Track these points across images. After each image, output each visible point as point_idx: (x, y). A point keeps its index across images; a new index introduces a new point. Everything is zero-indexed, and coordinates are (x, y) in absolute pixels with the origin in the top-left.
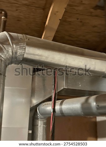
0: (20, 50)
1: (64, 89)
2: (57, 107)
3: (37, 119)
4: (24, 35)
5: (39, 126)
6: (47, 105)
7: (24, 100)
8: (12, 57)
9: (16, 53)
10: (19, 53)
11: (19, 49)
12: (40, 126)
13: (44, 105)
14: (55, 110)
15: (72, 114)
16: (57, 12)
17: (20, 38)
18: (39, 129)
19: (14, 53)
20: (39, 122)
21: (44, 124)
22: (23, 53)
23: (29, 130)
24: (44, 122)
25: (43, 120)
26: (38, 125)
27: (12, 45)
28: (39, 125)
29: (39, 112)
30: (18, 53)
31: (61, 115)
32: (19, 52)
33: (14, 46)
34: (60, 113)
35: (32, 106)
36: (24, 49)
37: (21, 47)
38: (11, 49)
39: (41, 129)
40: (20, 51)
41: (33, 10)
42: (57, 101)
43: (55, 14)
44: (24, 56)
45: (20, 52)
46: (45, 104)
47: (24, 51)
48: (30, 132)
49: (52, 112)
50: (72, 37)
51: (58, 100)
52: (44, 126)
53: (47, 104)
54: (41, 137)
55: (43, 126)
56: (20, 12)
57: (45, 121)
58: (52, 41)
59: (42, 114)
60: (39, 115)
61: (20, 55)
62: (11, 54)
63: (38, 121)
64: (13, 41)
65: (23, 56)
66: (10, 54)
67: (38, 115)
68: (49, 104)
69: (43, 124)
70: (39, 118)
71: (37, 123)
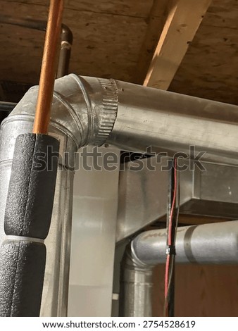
0: (107, 114)
1: (192, 200)
2: (180, 243)
3: (132, 268)
4: (114, 81)
5: (135, 284)
6: (153, 237)
7: (101, 225)
8: (89, 130)
9: (97, 120)
10: (104, 120)
11: (103, 111)
12: (138, 285)
13: (146, 238)
14: (175, 250)
15: (216, 260)
16: (184, 25)
17: (104, 87)
18: (136, 291)
19: (93, 121)
20: (136, 275)
21: (146, 281)
22: (111, 121)
23: (114, 292)
24: (146, 276)
25: (145, 272)
26: (133, 283)
27: (88, 104)
28: (136, 281)
29: (136, 252)
30: (102, 120)
31: (187, 260)
32: (103, 118)
33: (93, 105)
34: (185, 255)
35: (119, 239)
36: (113, 112)
37: (108, 108)
38: (86, 112)
39: (140, 292)
40: (105, 116)
41: (125, 22)
42: (179, 229)
43: (178, 31)
44: (113, 127)
45: (106, 119)
46: (151, 236)
47: (113, 116)
48: (116, 297)
49: (167, 252)
50: (209, 81)
51: (180, 225)
52: (148, 284)
53: (155, 235)
54: (141, 310)
55: (146, 286)
56: (95, 30)
57: (148, 274)
58: (168, 90)
59: (142, 258)
60: (135, 260)
61: (104, 124)
62: (87, 123)
63: (132, 273)
64: (90, 95)
65: (111, 128)
66: (84, 124)
67: (133, 260)
68: (159, 235)
69: (143, 280)
70: (134, 267)
71: (132, 278)
